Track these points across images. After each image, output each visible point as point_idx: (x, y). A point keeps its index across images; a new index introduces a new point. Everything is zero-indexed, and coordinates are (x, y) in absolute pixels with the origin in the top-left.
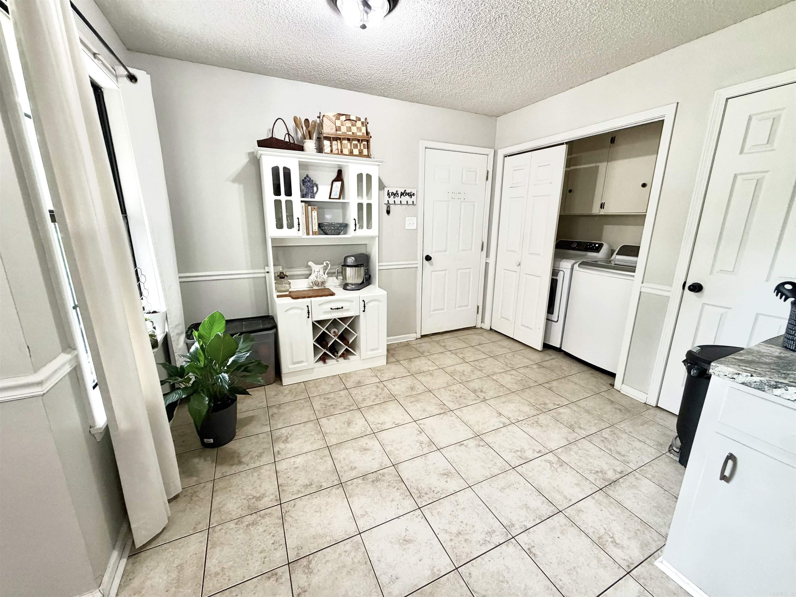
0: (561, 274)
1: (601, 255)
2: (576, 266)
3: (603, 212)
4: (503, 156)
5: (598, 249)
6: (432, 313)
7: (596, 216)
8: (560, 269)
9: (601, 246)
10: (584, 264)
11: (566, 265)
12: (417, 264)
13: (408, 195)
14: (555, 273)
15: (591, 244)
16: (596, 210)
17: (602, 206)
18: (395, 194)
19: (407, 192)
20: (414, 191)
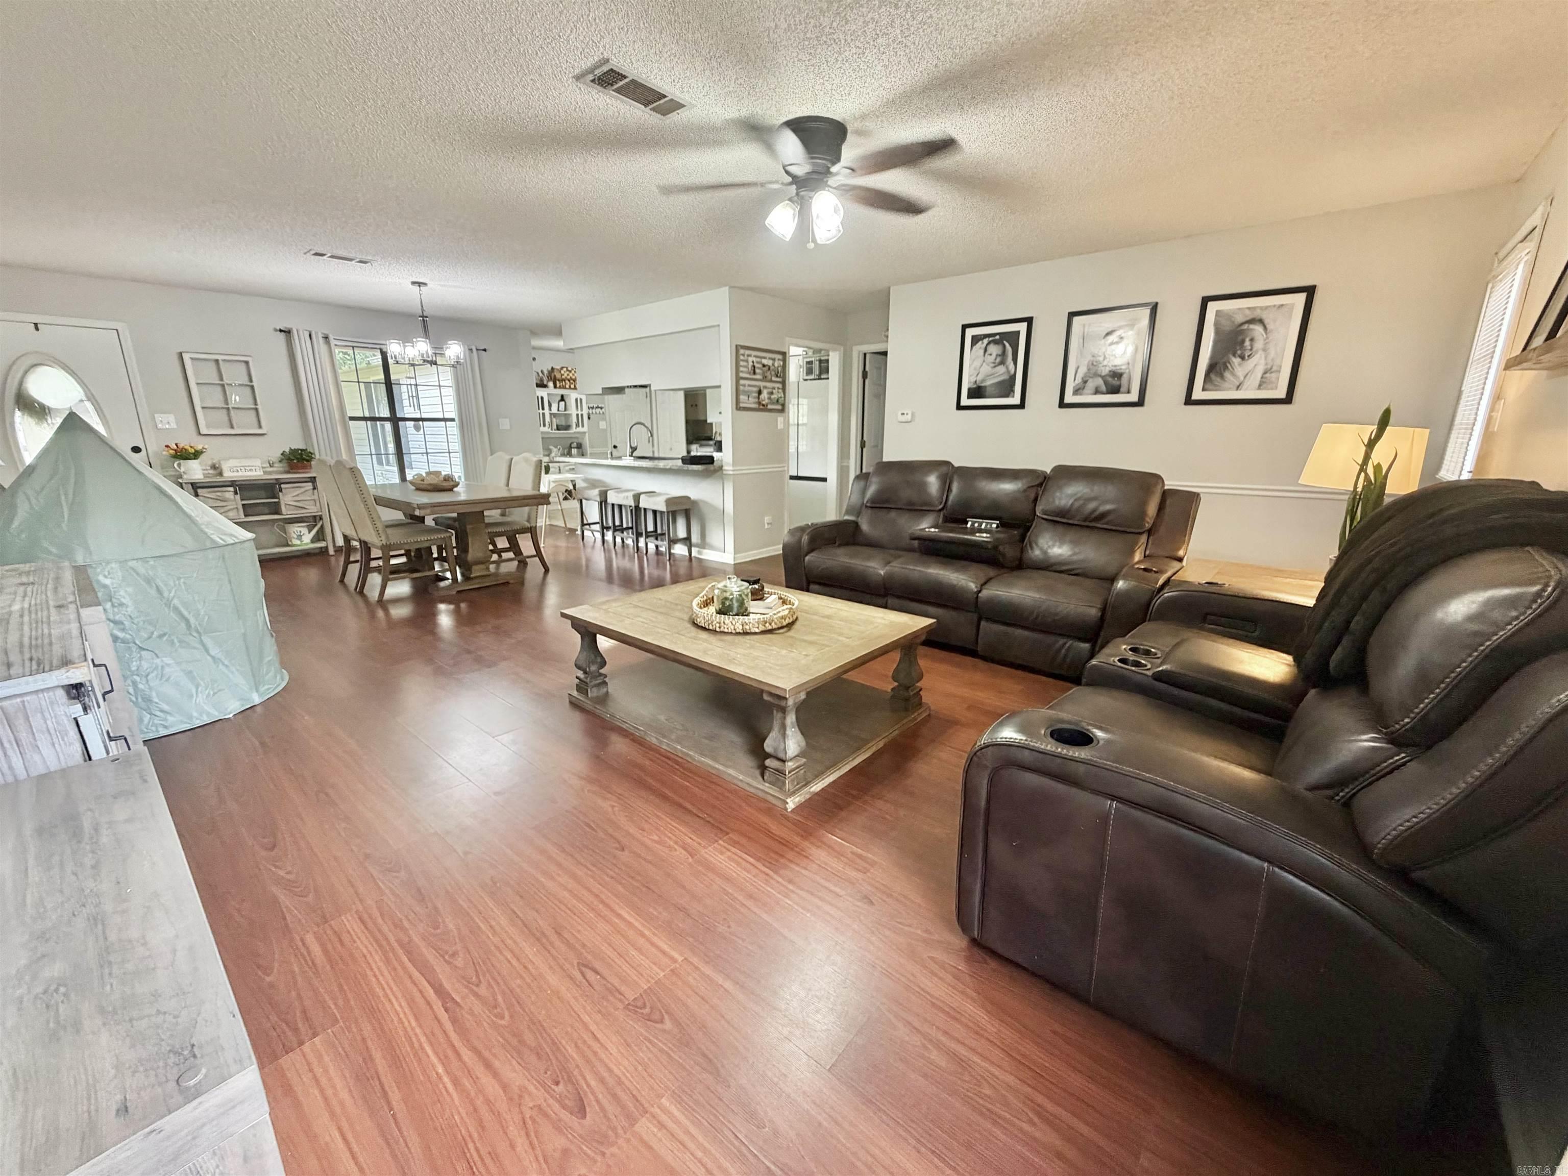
18: (592, 408)
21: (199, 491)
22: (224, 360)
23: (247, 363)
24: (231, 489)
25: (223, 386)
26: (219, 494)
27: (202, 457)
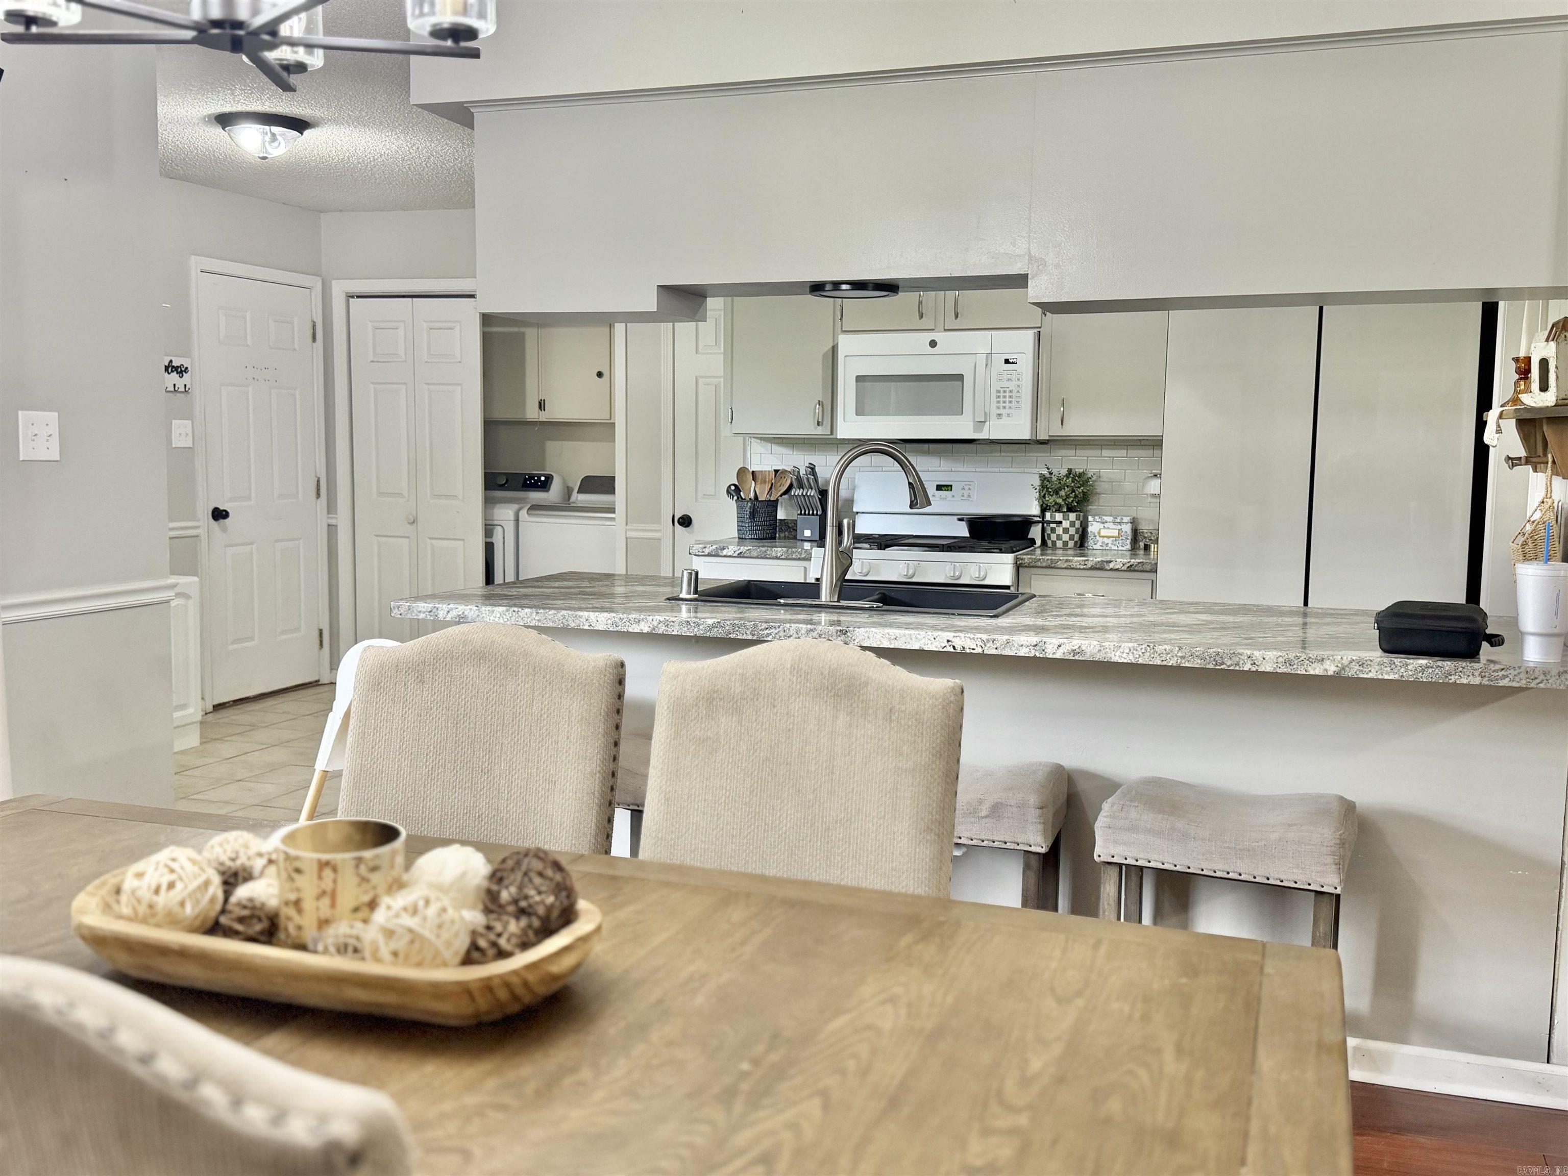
0: (498, 531)
1: (554, 494)
2: (523, 514)
3: (543, 417)
4: (343, 297)
5: (544, 485)
6: (231, 648)
7: (534, 423)
8: (496, 523)
9: (549, 478)
10: (535, 508)
11: (505, 514)
12: (198, 527)
13: (176, 370)
14: (489, 530)
15: (531, 477)
16: (532, 413)
17: (541, 405)
19: (174, 364)
20: (186, 363)
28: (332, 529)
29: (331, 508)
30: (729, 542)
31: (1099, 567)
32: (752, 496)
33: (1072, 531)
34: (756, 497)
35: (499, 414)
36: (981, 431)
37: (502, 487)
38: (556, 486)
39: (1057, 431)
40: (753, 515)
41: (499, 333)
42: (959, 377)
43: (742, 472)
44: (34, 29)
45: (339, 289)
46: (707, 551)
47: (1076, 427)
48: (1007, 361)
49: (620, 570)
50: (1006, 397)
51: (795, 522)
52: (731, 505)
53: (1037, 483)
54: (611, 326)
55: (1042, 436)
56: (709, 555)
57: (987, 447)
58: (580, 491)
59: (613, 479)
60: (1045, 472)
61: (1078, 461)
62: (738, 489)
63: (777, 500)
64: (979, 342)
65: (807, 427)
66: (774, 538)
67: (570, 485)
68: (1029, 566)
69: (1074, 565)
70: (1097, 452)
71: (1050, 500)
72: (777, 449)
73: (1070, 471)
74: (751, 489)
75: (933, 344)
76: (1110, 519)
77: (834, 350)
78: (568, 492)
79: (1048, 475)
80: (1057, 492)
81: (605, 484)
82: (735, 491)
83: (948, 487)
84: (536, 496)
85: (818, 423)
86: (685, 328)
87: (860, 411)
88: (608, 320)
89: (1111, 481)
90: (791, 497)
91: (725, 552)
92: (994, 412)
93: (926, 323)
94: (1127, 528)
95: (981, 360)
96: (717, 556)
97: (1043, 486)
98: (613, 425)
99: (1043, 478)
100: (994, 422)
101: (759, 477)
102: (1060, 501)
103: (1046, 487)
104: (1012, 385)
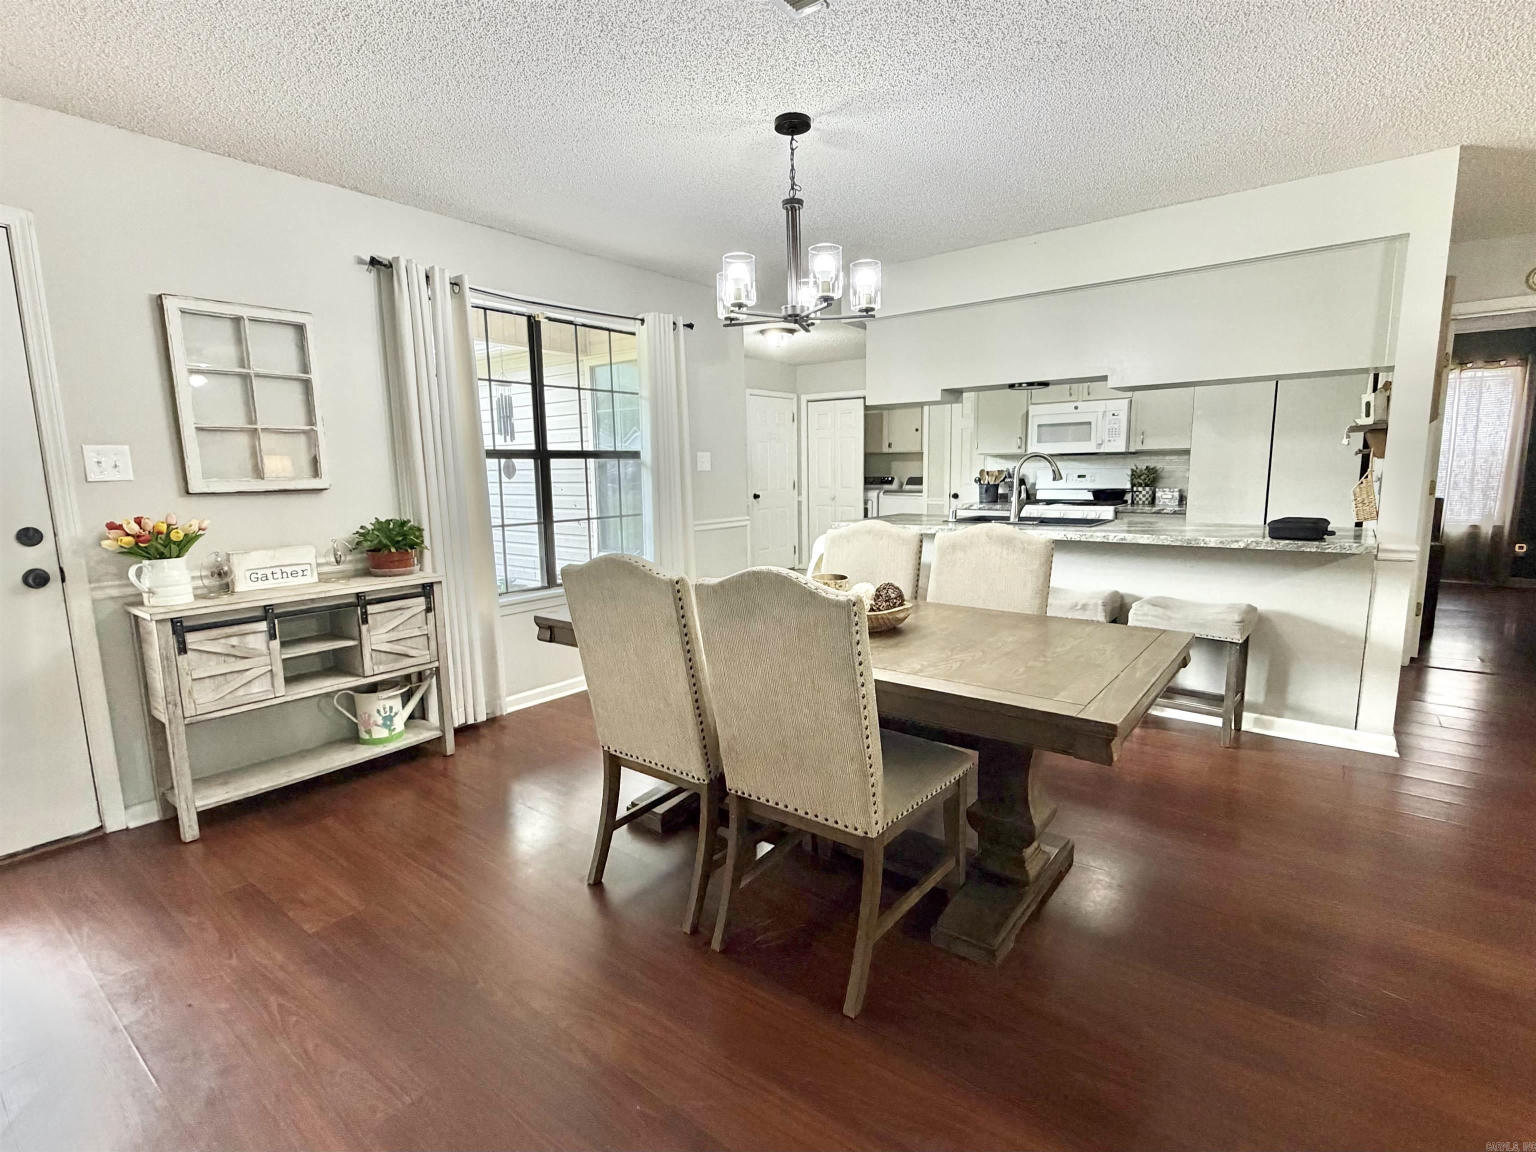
0: (870, 502)
1: (894, 486)
2: (881, 494)
3: (891, 451)
4: (805, 402)
5: (891, 482)
7: (887, 454)
8: (869, 499)
9: (893, 479)
10: (886, 492)
11: (873, 494)
12: (748, 502)
14: (866, 502)
15: (884, 478)
16: (886, 449)
17: (890, 445)
21: (190, 638)
22: (253, 320)
23: (300, 329)
24: (263, 626)
25: (246, 379)
26: (234, 641)
27: (194, 548)
28: (800, 503)
29: (799, 494)
30: (976, 503)
31: (1158, 513)
32: (986, 482)
33: (1147, 496)
34: (988, 483)
35: (870, 451)
36: (1100, 448)
37: (871, 483)
38: (896, 482)
39: (1140, 447)
40: (986, 491)
41: (873, 414)
42: (1090, 423)
43: (982, 472)
44: (733, 322)
45: (804, 398)
46: (964, 507)
47: (1150, 445)
48: (1114, 415)
49: (925, 513)
50: (1113, 433)
51: (1007, 494)
52: (977, 486)
53: (1130, 473)
54: (922, 408)
55: (1132, 450)
56: (966, 509)
57: (1104, 457)
58: (907, 484)
59: (922, 478)
60: (1134, 468)
61: (1153, 462)
62: (980, 480)
63: (998, 485)
64: (1100, 406)
65: (1015, 450)
66: (997, 502)
67: (902, 481)
68: (1122, 512)
69: (1145, 511)
70: (1161, 457)
71: (1136, 481)
72: (999, 460)
73: (1147, 467)
74: (987, 479)
75: (1076, 408)
76: (1167, 490)
77: (1027, 412)
78: (901, 485)
79: (1135, 469)
80: (1139, 477)
81: (918, 481)
82: (978, 481)
83: (1084, 476)
84: (887, 487)
85: (1019, 447)
86: (956, 407)
87: (1039, 441)
88: (921, 405)
89: (1169, 472)
90: (1005, 483)
91: (972, 508)
92: (1107, 439)
93: (1073, 398)
94: (1177, 494)
95: (1100, 415)
96: (969, 509)
97: (1132, 475)
98: (922, 453)
99: (1133, 470)
100: (1106, 444)
101: (990, 474)
102: (1141, 481)
103: (1135, 475)
104: (1116, 426)
